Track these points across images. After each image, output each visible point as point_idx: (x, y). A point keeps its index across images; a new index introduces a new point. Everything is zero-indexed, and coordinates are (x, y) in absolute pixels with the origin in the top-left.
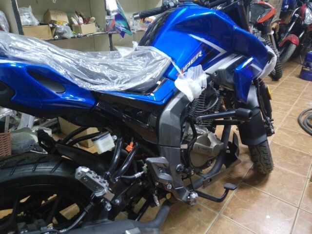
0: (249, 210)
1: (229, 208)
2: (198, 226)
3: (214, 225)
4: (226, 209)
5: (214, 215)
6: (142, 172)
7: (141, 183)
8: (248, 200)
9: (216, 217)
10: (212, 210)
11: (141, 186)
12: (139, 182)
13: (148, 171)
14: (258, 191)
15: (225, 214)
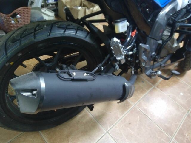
0: (171, 88)
1: (160, 85)
2: (141, 90)
3: (150, 91)
4: (158, 85)
5: (151, 86)
6: (133, 52)
7: (129, 59)
8: (172, 83)
9: (152, 88)
10: (150, 84)
11: (129, 60)
12: (129, 58)
13: (136, 52)
14: (179, 80)
15: (158, 87)
